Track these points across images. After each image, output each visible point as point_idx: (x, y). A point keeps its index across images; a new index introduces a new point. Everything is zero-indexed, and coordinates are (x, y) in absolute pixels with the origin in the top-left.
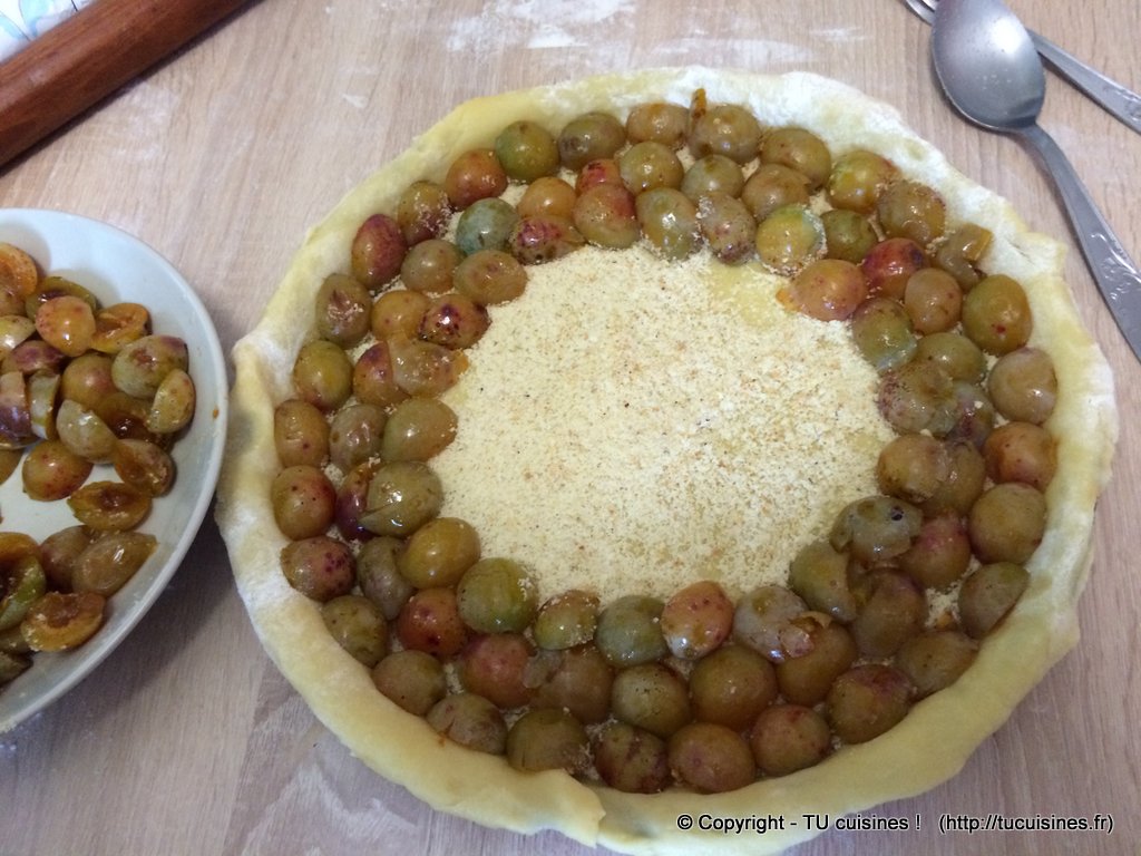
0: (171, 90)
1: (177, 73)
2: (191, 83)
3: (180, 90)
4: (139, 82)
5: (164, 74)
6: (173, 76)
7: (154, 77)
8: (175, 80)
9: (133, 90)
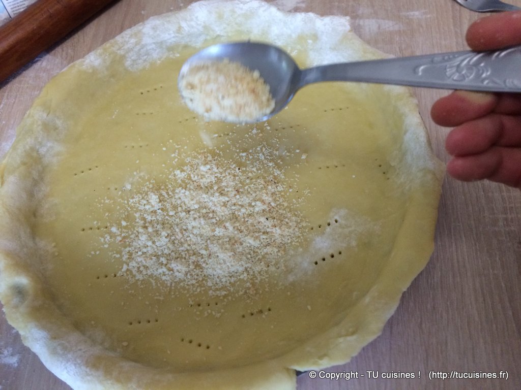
0: (62, 58)
1: (65, 49)
2: (72, 53)
3: (66, 58)
4: (45, 55)
5: (59, 50)
6: (63, 51)
7: (53, 52)
8: (64, 53)
9: (42, 59)
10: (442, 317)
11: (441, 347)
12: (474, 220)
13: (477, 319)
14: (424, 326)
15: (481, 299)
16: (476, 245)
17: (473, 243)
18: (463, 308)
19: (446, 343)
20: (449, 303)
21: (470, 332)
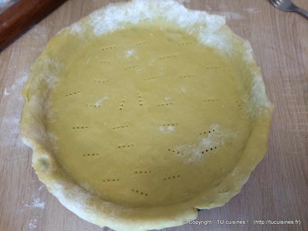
3: (49, 27)
6: (46, 22)
8: (47, 24)
9: (34, 27)
10: (269, 175)
11: (270, 191)
12: (284, 126)
13: (286, 176)
14: (261, 180)
15: (288, 167)
16: (285, 139)
17: (284, 138)
18: (280, 171)
19: (272, 189)
20: (272, 169)
21: (283, 183)
